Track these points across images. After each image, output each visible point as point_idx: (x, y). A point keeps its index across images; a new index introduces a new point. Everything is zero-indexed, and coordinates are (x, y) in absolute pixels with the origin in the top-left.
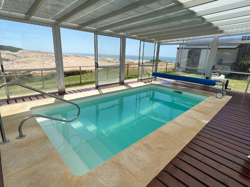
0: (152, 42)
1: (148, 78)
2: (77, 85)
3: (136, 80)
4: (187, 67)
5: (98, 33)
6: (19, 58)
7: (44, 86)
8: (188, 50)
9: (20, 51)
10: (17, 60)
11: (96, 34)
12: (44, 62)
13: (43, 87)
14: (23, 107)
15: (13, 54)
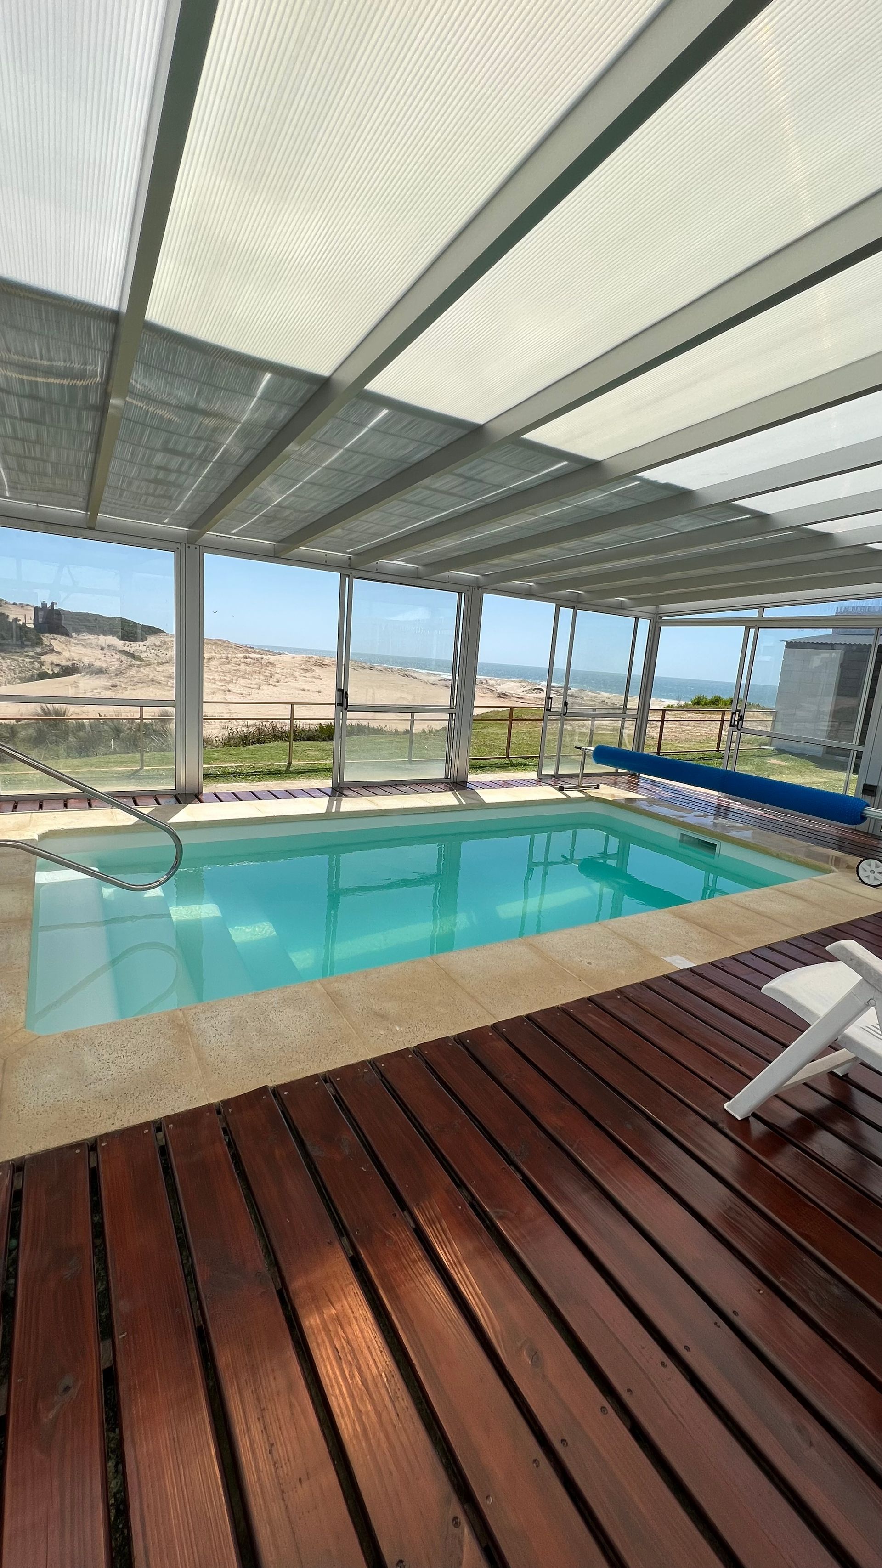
0: (618, 610)
1: (578, 771)
2: (269, 773)
3: (533, 775)
4: (836, 738)
5: (354, 573)
6: (139, 667)
7: (142, 768)
8: (836, 655)
9: (152, 640)
10: (133, 672)
11: (348, 576)
12: (230, 686)
13: (138, 771)
14: (21, 827)
15: (127, 649)
